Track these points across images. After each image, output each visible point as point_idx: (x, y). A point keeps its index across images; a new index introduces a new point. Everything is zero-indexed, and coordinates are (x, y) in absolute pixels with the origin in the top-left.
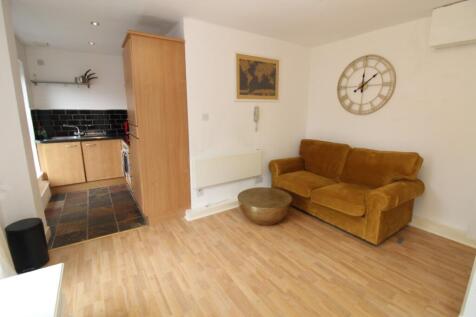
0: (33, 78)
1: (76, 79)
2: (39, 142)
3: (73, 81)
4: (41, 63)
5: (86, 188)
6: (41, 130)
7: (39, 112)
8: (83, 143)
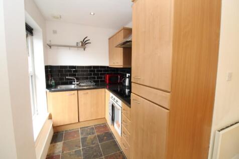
0: (49, 43)
1: (77, 43)
2: (48, 91)
3: (75, 45)
4: (55, 32)
5: (79, 126)
6: (51, 80)
7: (51, 67)
8: (79, 92)
